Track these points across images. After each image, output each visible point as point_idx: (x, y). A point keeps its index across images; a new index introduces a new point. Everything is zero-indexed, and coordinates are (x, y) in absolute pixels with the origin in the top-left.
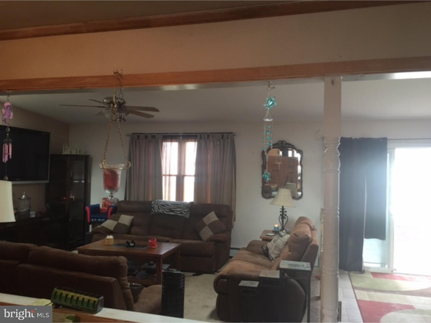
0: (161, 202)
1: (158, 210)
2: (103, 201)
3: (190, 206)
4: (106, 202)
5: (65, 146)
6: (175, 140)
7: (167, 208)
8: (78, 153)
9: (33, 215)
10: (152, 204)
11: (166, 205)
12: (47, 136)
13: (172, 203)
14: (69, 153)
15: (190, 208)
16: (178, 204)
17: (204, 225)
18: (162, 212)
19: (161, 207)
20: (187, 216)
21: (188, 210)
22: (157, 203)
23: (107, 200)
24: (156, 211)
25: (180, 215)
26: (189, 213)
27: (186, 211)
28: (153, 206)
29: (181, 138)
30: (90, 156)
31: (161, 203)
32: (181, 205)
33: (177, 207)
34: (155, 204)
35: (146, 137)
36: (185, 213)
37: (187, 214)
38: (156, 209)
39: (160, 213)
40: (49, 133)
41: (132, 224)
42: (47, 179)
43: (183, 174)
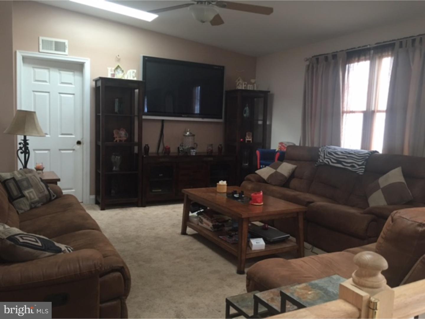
0: (330, 148)
1: (323, 159)
2: (279, 146)
3: (367, 157)
4: (282, 147)
5: (239, 80)
6: (363, 58)
7: (335, 158)
8: (255, 89)
9: (193, 153)
10: (320, 151)
11: (333, 154)
12: (221, 70)
13: (342, 151)
14: (243, 88)
15: (366, 160)
16: (351, 152)
17: (377, 187)
18: (327, 163)
19: (327, 156)
20: (361, 172)
21: (363, 163)
22: (324, 149)
23: (283, 145)
24: (321, 161)
25: (350, 168)
26: (364, 167)
27: (360, 163)
28: (319, 153)
29: (372, 52)
30: (269, 92)
31: (329, 150)
32: (355, 155)
33: (347, 156)
34: (322, 151)
35: (326, 59)
36: (358, 167)
37: (361, 169)
38: (321, 157)
39: (325, 163)
40: (223, 67)
41: (293, 175)
42: (221, 118)
43: (373, 109)
